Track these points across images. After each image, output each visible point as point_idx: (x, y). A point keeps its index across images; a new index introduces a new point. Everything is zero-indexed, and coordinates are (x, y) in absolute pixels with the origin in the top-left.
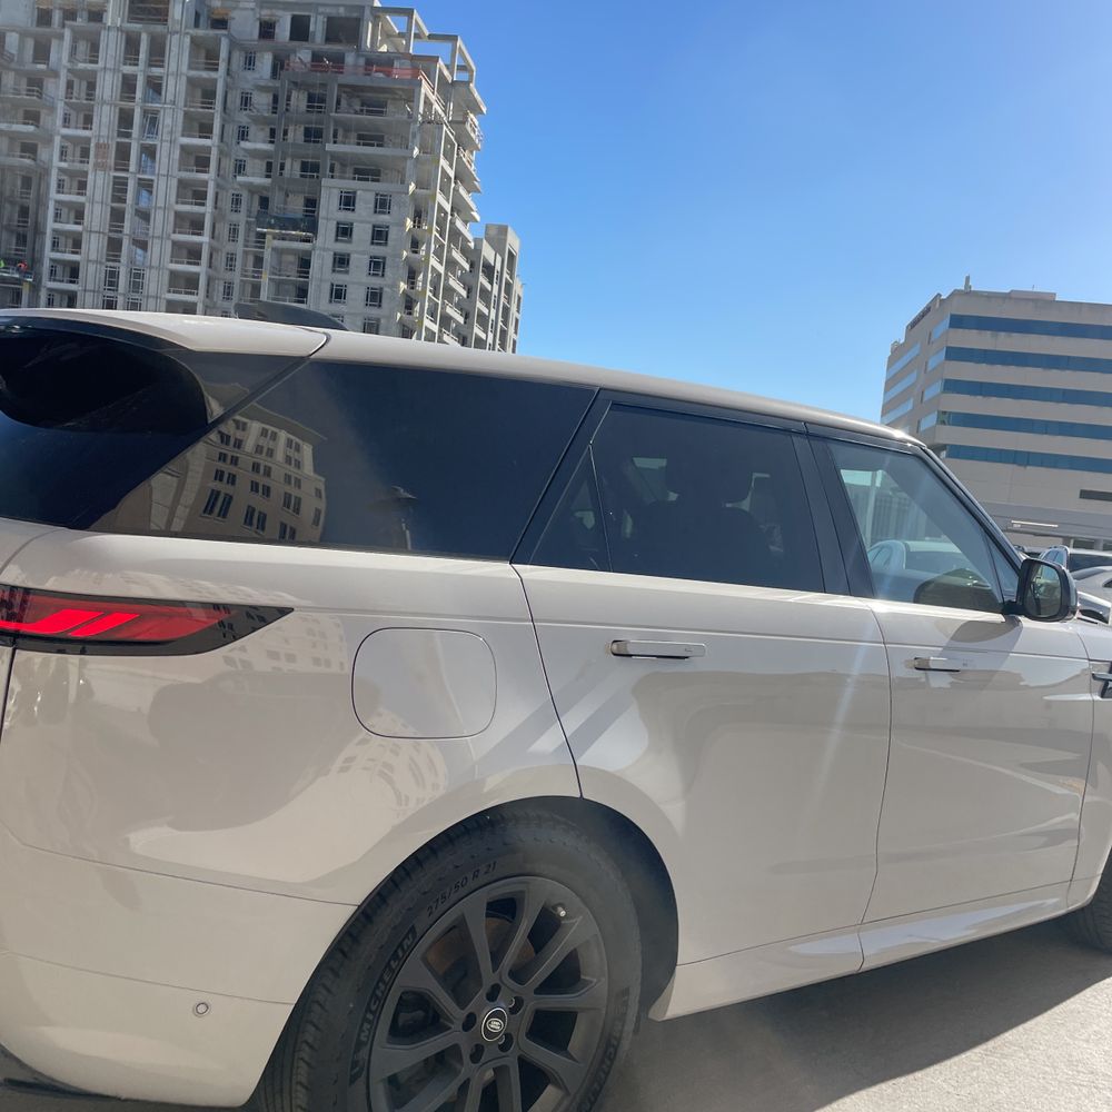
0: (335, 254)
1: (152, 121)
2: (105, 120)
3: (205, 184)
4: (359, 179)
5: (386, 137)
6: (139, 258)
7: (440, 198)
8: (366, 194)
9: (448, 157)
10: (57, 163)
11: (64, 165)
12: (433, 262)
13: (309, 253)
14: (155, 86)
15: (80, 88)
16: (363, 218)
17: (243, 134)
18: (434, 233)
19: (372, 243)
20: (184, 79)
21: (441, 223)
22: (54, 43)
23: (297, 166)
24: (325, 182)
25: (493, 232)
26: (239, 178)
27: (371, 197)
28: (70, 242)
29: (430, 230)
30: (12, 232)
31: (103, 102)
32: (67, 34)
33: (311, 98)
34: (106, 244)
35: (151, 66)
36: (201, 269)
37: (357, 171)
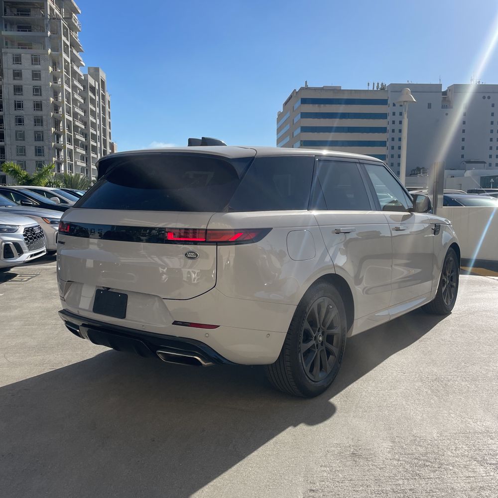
0: (14, 86)
4: (22, 48)
5: (32, 27)
7: (64, 55)
8: (26, 55)
9: (66, 35)
12: (65, 87)
16: (27, 67)
18: (64, 73)
19: (33, 79)
24: (4, 50)
25: (92, 71)
27: (29, 56)
29: (62, 72)
37: (19, 44)
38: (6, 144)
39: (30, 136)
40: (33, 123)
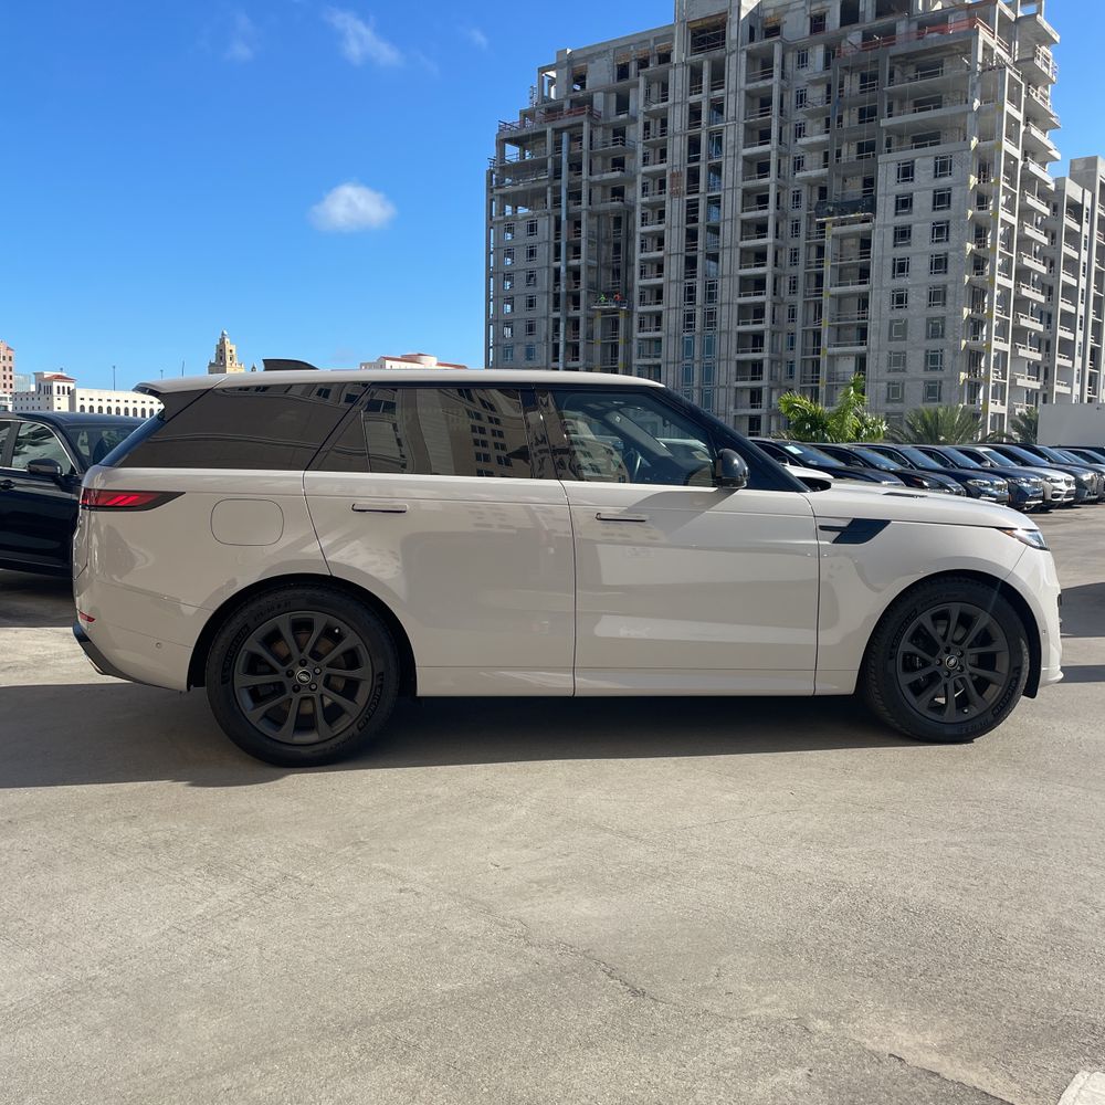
0: (896, 228)
1: (717, 140)
2: (677, 150)
3: (767, 188)
4: (916, 147)
5: (944, 96)
6: (713, 270)
7: (1007, 146)
8: (924, 160)
9: (1014, 100)
10: (641, 200)
11: (646, 199)
12: (1003, 214)
13: (869, 233)
14: (718, 107)
15: (655, 126)
16: (923, 186)
17: (800, 131)
18: (1002, 183)
19: (934, 209)
20: (743, 93)
21: (1010, 172)
22: (632, 92)
23: (854, 149)
24: (881, 158)
25: (1078, 167)
26: (798, 175)
27: (930, 162)
28: (655, 267)
29: (997, 183)
30: (608, 268)
31: (675, 134)
32: (642, 81)
33: (863, 79)
34: (683, 264)
35: (713, 90)
36: (767, 270)
37: (915, 139)
38: (868, 350)
39: (917, 330)
40: (925, 301)
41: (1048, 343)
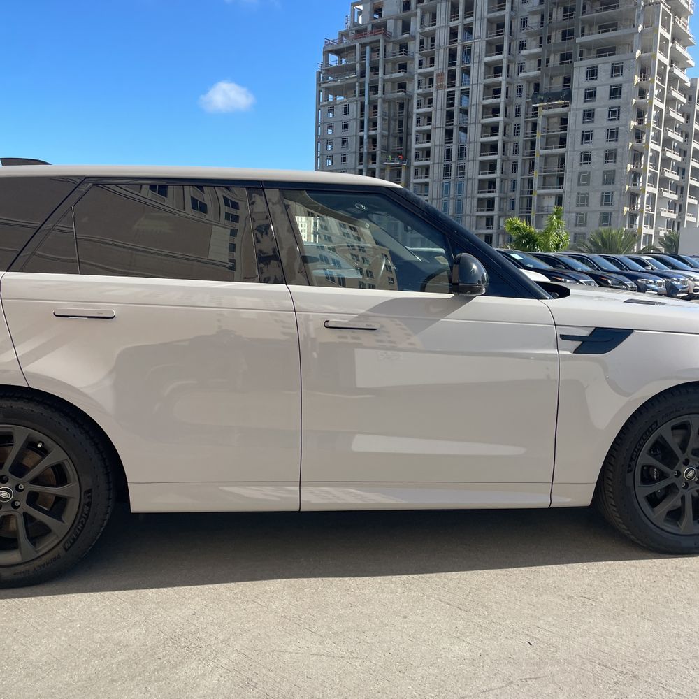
0: (584, 111)
1: (468, 51)
2: (441, 58)
3: (500, 83)
4: (600, 57)
5: (619, 22)
6: (463, 138)
7: (660, 56)
8: (604, 65)
9: (666, 25)
10: (417, 91)
11: (420, 91)
12: (656, 102)
13: (567, 114)
14: (469, 30)
15: (427, 42)
16: (604, 82)
17: (522, 46)
18: (656, 81)
19: (610, 98)
20: (485, 21)
21: (662, 74)
22: (412, 19)
23: (558, 57)
24: (576, 64)
26: (521, 75)
27: (608, 67)
28: (426, 136)
29: (653, 80)
30: (395, 137)
31: (440, 48)
32: (419, 12)
33: (566, 10)
34: (444, 134)
35: (465, 18)
36: (499, 138)
37: (599, 52)
38: (564, 192)
39: (597, 179)
40: (603, 159)
41: (682, 189)
